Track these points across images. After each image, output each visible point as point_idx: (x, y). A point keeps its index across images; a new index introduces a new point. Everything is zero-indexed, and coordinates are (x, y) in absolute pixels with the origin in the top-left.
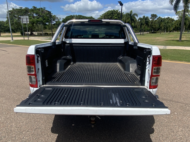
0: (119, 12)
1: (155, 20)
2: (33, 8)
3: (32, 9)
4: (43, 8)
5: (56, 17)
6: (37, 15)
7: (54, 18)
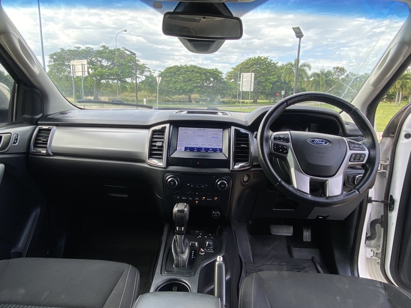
2: (102, 48)
3: (99, 50)
5: (146, 67)
6: (108, 63)
7: (142, 69)
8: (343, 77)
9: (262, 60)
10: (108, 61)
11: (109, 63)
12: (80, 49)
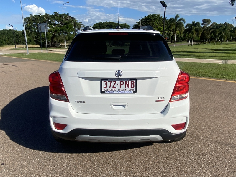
0: (160, 16)
1: (208, 27)
2: (55, 14)
3: (53, 15)
4: (66, 14)
5: (82, 25)
6: (58, 23)
7: (79, 25)
8: (209, 25)
9: (156, 16)
10: (58, 22)
11: (60, 23)
12: (42, 15)
